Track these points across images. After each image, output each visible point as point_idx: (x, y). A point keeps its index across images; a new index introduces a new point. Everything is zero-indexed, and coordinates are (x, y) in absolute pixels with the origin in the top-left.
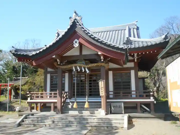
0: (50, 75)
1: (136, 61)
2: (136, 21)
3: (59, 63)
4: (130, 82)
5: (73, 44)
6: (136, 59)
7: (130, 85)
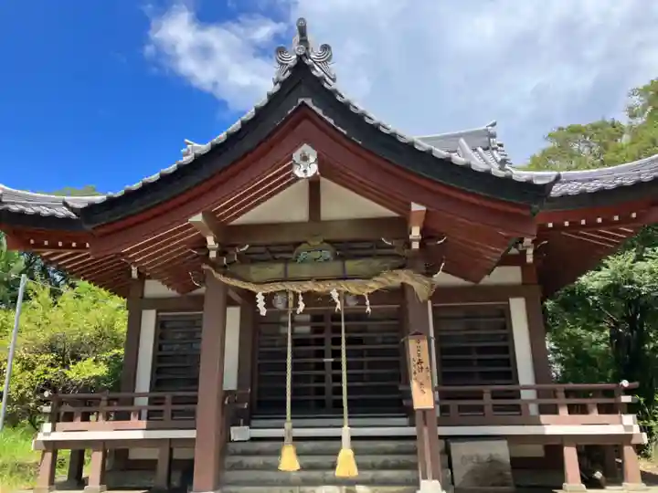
0: (157, 316)
1: (530, 259)
2: (491, 123)
3: (213, 255)
4: (507, 349)
5: (291, 167)
6: (530, 251)
7: (508, 360)
